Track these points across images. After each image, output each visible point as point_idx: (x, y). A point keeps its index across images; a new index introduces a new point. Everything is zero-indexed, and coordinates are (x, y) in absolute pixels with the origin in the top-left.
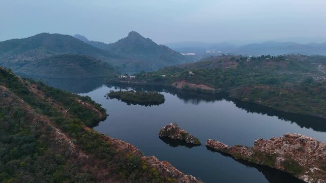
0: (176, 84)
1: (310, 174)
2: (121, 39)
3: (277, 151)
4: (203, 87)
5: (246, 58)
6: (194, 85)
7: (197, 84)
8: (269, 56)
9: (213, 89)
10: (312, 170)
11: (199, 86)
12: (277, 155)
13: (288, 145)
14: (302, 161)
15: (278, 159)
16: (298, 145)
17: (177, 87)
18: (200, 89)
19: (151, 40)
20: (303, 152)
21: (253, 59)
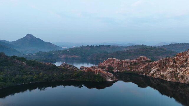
0: (61, 57)
1: (116, 69)
2: (21, 38)
3: (106, 65)
4: (75, 56)
5: (94, 46)
6: (70, 56)
7: (72, 55)
8: (104, 45)
9: (80, 57)
10: (116, 68)
11: (73, 56)
12: (106, 66)
13: (109, 62)
14: (114, 66)
15: (106, 67)
16: (112, 61)
17: (62, 57)
18: (73, 58)
19: (41, 39)
20: (114, 63)
21: (97, 46)
